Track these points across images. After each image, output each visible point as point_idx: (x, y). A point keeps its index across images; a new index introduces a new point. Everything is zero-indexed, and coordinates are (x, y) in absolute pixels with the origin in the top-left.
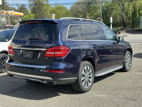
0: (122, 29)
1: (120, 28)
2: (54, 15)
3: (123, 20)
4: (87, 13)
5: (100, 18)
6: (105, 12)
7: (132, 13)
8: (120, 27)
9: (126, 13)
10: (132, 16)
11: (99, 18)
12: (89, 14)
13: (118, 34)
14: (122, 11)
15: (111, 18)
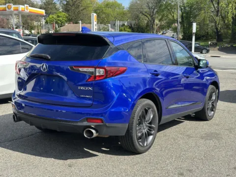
0: (214, 45)
1: (210, 43)
8: (211, 41)
12: (160, 17)
13: (205, 53)
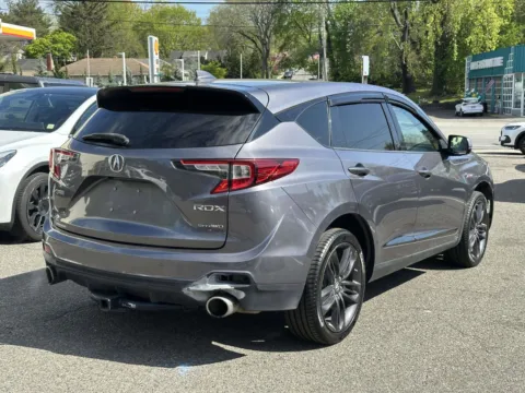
2: (155, 39)
3: (404, 67)
4: (273, 38)
5: (322, 56)
6: (339, 35)
7: (436, 43)
9: (413, 43)
10: (436, 54)
11: (317, 57)
14: (399, 34)
15: (366, 60)
